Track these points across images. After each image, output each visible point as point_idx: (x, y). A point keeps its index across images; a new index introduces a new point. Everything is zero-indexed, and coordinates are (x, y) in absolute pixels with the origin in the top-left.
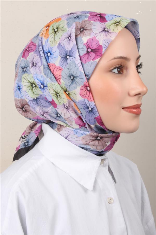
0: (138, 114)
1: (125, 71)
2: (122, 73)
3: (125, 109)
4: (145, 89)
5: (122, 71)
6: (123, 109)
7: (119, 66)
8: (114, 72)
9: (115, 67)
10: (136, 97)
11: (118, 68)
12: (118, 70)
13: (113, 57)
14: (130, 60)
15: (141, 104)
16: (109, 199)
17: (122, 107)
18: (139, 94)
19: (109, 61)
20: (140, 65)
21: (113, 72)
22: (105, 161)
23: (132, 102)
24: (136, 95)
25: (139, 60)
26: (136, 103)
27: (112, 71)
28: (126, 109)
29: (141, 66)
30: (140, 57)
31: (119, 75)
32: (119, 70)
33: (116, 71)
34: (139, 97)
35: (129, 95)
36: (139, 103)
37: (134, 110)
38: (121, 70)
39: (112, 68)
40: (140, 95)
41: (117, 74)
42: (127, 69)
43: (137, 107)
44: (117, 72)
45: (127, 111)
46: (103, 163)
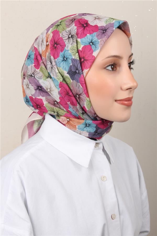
0: (129, 106)
1: (118, 68)
2: (115, 70)
4: (135, 84)
5: (116, 68)
6: (115, 102)
7: (113, 63)
9: (108, 64)
10: (128, 91)
11: (112, 65)
12: (111, 67)
13: (107, 56)
14: (123, 58)
15: (132, 97)
16: (102, 177)
17: (115, 99)
18: (131, 88)
21: (107, 69)
22: (99, 144)
23: (124, 95)
24: (127, 89)
25: (132, 57)
26: (127, 97)
27: (106, 68)
30: (132, 54)
31: (113, 71)
32: (112, 67)
33: (110, 68)
34: (131, 91)
35: (121, 89)
36: (130, 96)
37: (126, 103)
39: (106, 66)
40: (131, 89)
41: (111, 70)
42: (120, 66)
43: (129, 99)
44: (111, 69)
45: (119, 103)
46: (98, 146)
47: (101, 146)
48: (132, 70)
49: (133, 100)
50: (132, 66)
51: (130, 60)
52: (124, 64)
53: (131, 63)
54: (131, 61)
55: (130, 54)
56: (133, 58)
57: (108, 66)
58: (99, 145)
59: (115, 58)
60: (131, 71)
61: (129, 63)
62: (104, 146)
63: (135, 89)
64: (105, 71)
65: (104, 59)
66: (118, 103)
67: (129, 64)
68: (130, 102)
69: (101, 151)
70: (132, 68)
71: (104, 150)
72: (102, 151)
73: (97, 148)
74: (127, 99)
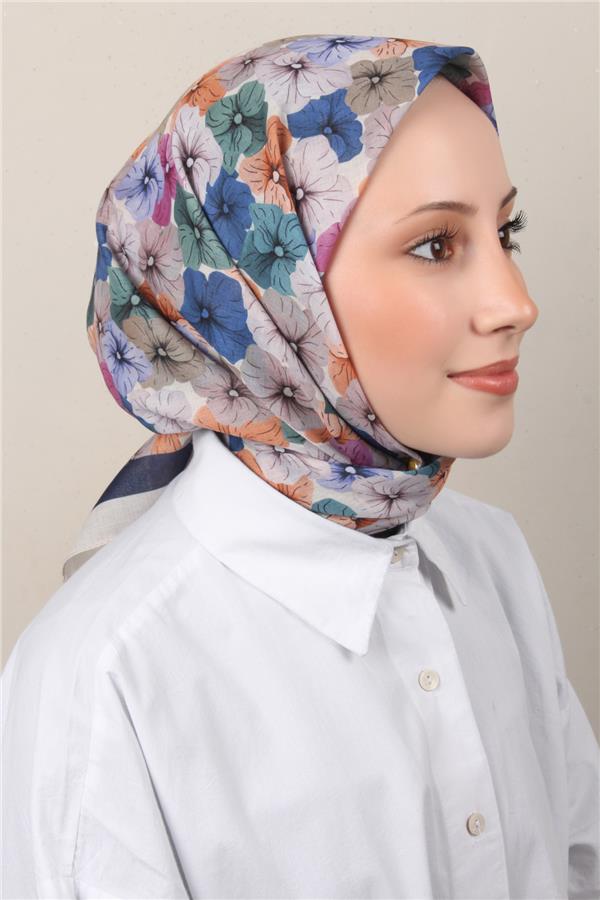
47: (411, 555)
48: (514, 253)
50: (514, 237)
53: (508, 228)
54: (512, 218)
55: (506, 192)
57: (419, 245)
58: (406, 553)
59: (447, 213)
60: (508, 256)
61: (501, 225)
63: (528, 328)
64: (408, 261)
65: (403, 219)
66: (458, 383)
67: (499, 230)
68: (509, 380)
70: (513, 247)
72: (417, 570)
73: (399, 564)
74: (498, 367)
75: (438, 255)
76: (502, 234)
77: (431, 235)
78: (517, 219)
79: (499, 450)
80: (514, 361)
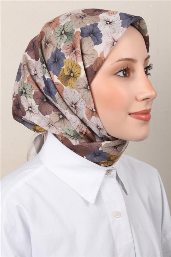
0: (147, 120)
1: (131, 74)
2: (128, 76)
3: (131, 115)
4: (154, 93)
5: (129, 74)
6: (129, 115)
7: (125, 68)
8: (120, 76)
9: (120, 70)
10: (145, 102)
11: (124, 70)
12: (123, 73)
13: (117, 59)
14: (137, 61)
17: (128, 112)
18: (148, 98)
19: (113, 63)
20: (149, 66)
21: (118, 76)
22: (112, 171)
23: (140, 107)
24: (144, 100)
26: (144, 109)
27: (117, 74)
28: (133, 115)
29: (151, 67)
30: (149, 57)
31: (125, 78)
32: (125, 72)
33: (121, 74)
34: (148, 102)
35: (136, 99)
37: (144, 117)
38: (127, 73)
39: (117, 71)
40: (148, 100)
41: (122, 77)
42: (133, 71)
43: (147, 112)
44: (123, 75)
45: (134, 117)
46: (110, 174)
47: (114, 173)
49: (151, 113)
51: (147, 64)
52: (139, 69)
53: (147, 68)
55: (146, 57)
56: (150, 62)
57: (119, 72)
58: (112, 173)
59: (127, 62)
60: (148, 77)
61: (145, 67)
62: (118, 174)
63: (154, 99)
64: (116, 77)
66: (132, 117)
67: (144, 69)
69: (114, 180)
70: (149, 74)
71: (117, 178)
72: (115, 178)
73: (109, 176)
74: (144, 111)
75: (125, 75)
76: (145, 70)
77: (123, 69)
78: (150, 66)
79: (145, 139)
80: (150, 110)
